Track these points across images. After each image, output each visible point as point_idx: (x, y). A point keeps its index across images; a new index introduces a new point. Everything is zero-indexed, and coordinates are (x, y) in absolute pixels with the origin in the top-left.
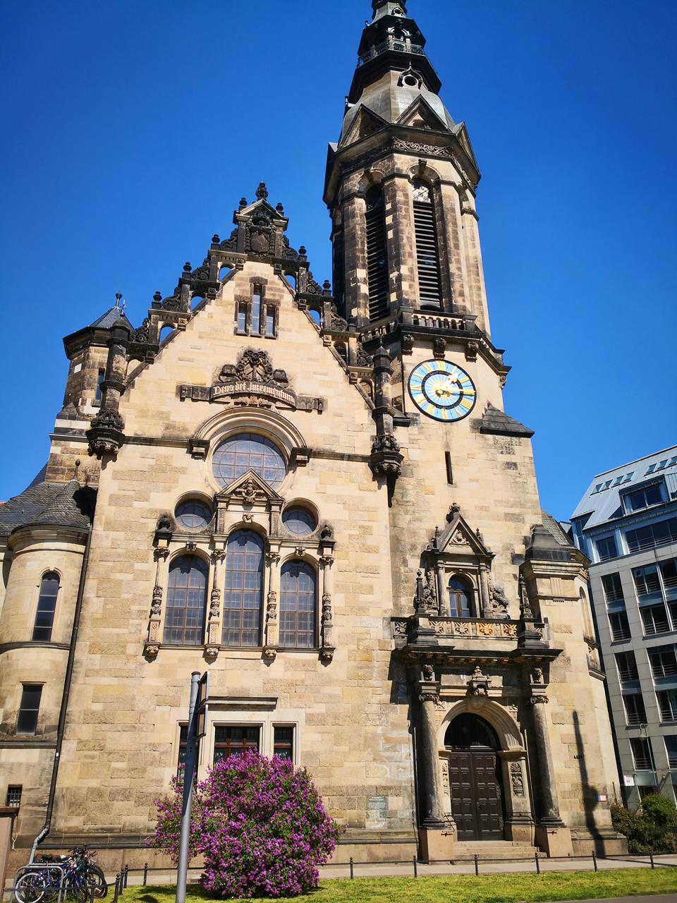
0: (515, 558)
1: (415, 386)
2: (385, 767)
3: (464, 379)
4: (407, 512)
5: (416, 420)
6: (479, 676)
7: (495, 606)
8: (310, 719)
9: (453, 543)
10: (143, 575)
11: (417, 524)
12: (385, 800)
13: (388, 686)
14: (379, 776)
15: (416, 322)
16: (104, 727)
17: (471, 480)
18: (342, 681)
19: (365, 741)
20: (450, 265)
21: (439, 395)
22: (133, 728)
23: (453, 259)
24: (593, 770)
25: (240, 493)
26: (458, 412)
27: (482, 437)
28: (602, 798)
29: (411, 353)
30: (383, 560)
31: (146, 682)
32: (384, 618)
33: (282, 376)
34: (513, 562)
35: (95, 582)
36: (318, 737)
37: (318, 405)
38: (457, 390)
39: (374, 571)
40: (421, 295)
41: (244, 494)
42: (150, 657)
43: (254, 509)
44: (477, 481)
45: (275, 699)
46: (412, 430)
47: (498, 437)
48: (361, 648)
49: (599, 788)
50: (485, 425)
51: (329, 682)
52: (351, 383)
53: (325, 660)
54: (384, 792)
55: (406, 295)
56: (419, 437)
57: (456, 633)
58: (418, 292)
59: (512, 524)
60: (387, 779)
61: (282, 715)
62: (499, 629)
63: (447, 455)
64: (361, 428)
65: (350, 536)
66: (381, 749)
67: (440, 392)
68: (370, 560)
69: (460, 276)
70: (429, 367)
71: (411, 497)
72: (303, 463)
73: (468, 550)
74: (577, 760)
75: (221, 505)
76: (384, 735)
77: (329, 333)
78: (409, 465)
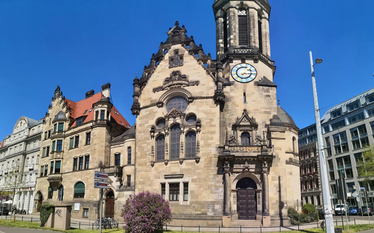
0: (266, 126)
1: (234, 72)
2: (214, 195)
3: (252, 69)
4: (228, 113)
5: (233, 83)
6: (246, 165)
7: (257, 141)
8: (193, 180)
9: (243, 122)
10: (149, 143)
11: (232, 117)
12: (214, 206)
13: (217, 169)
14: (211, 198)
15: (234, 52)
16: (144, 185)
17: (253, 101)
18: (202, 168)
19: (208, 187)
20: (251, 33)
21: (243, 75)
22: (150, 185)
23: (252, 31)
24: (283, 196)
25: (172, 114)
26: (249, 79)
27: (258, 87)
28: (285, 205)
29: (232, 62)
30: (217, 129)
31: (152, 172)
32: (216, 147)
33: (184, 76)
34: (265, 127)
35: (138, 147)
36: (195, 186)
37: (197, 83)
38: (250, 72)
39: (213, 133)
40: (239, 44)
41: (173, 115)
42: (153, 166)
43: (177, 118)
44: (255, 101)
45: (183, 175)
46: (232, 87)
47: (264, 87)
48: (208, 157)
49: (284, 202)
50: (259, 83)
51: (198, 168)
52: (208, 74)
53: (197, 162)
54: (213, 203)
55: (232, 44)
56: (235, 88)
57: (239, 151)
58: (238, 43)
59: (266, 115)
60: (215, 199)
61: (185, 179)
62: (255, 149)
63: (245, 94)
64: (211, 88)
65: (206, 122)
66: (213, 189)
67: (243, 73)
68: (213, 129)
69: (254, 37)
70: (239, 66)
71: (230, 108)
72: (191, 102)
73: (248, 123)
74: (278, 192)
75: (166, 119)
76: (214, 185)
77: (200, 60)
78: (230, 98)
